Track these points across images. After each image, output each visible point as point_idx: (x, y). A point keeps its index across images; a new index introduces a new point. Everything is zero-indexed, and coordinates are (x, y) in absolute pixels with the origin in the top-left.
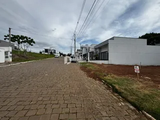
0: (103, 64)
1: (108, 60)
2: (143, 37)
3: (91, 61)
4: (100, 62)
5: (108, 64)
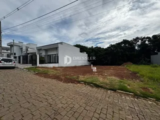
0: (54, 67)
1: (58, 62)
2: (77, 46)
3: (40, 65)
4: (51, 65)
5: (59, 67)
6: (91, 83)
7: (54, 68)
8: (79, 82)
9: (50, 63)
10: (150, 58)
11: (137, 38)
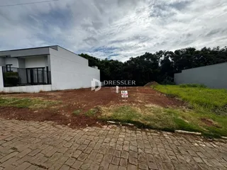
3: (7, 90)
4: (36, 89)
5: (52, 91)
6: (129, 122)
7: (42, 93)
8: (104, 122)
9: (32, 83)
10: (173, 76)
11: (161, 52)
